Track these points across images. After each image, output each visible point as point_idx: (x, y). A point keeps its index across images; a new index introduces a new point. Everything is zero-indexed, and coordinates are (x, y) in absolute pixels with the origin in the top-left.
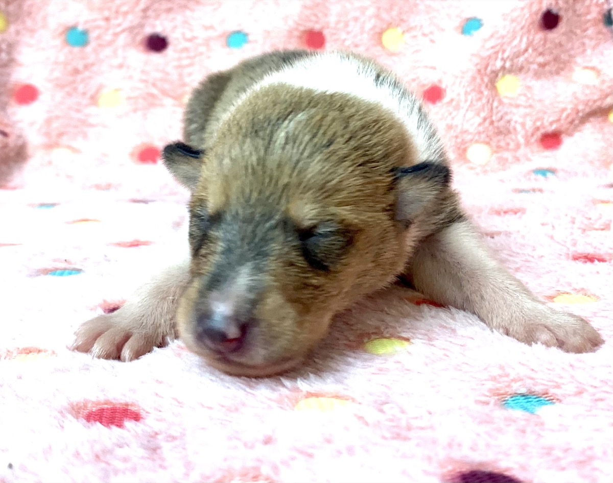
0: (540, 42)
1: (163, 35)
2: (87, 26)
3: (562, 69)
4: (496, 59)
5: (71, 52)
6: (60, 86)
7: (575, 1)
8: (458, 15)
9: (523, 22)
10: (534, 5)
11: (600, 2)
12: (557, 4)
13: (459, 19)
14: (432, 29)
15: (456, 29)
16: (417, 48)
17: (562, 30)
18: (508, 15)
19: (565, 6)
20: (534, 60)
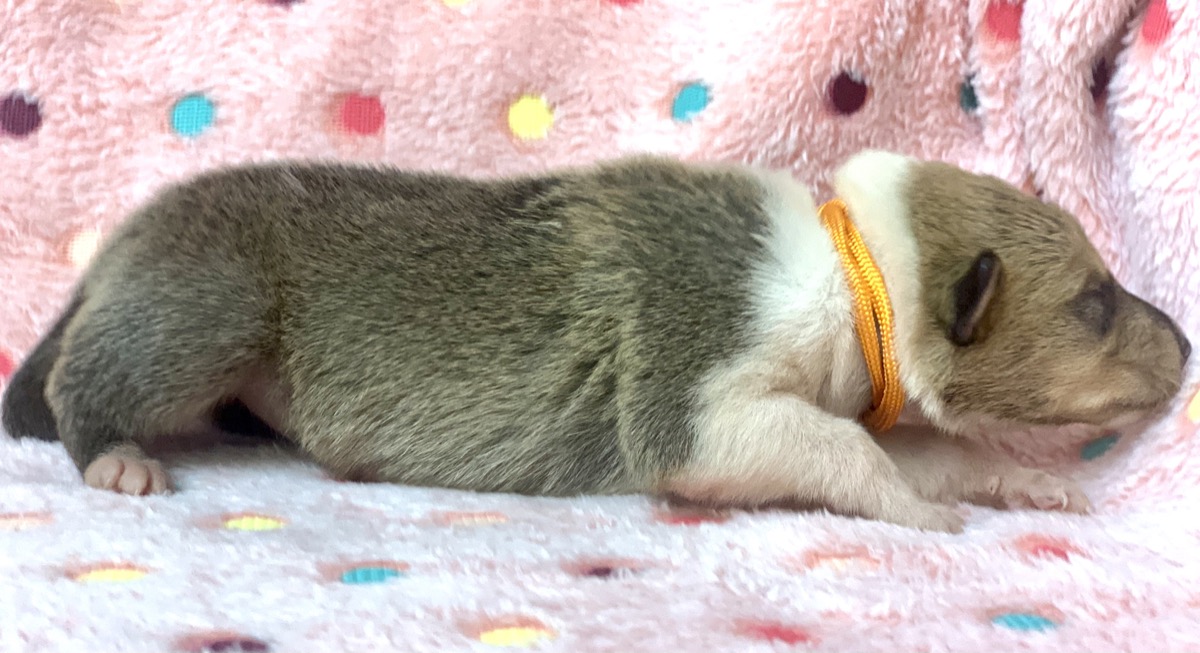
0: (826, 139)
1: (31, 98)
7: (900, 55)
8: (664, 77)
9: (792, 96)
10: (815, 63)
11: (952, 60)
12: (861, 60)
13: (666, 84)
14: (611, 101)
15: (659, 104)
16: (578, 140)
17: (874, 117)
18: (762, 80)
19: (880, 66)
20: (814, 177)
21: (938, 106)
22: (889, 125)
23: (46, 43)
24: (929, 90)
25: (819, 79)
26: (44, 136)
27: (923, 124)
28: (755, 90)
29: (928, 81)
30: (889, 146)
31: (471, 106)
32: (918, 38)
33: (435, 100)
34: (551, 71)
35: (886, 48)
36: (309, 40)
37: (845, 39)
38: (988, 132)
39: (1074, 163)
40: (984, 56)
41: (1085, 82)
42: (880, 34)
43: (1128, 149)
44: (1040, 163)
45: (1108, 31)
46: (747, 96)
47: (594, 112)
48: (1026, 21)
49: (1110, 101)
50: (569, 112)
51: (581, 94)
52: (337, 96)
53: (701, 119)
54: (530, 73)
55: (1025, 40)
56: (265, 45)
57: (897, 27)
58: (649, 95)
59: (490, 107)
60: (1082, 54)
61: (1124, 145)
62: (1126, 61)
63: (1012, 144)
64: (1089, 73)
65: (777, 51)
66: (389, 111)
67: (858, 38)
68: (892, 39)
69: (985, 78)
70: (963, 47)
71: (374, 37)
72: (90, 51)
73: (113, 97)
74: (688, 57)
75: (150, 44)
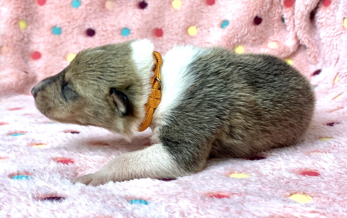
0: (253, 30)
1: (93, 29)
2: (61, 26)
3: (263, 42)
4: (234, 38)
5: (54, 37)
6: (50, 52)
7: (268, 11)
8: (220, 19)
9: (246, 22)
10: (251, 14)
11: (279, 12)
12: (260, 13)
14: (209, 26)
15: (218, 25)
16: (202, 34)
17: (263, 25)
18: (239, 19)
19: (264, 14)
20: (251, 38)
21: (277, 22)
22: (267, 27)
23: (96, 18)
24: (275, 19)
25: (251, 18)
26: (96, 36)
27: (274, 26)
28: (238, 21)
29: (275, 17)
30: (267, 31)
32: (272, 8)
33: (173, 29)
34: (197, 21)
35: (265, 10)
36: (148, 17)
37: (257, 9)
38: (287, 27)
39: (307, 33)
42: (264, 7)
43: (320, 29)
44: (300, 34)
46: (236, 22)
47: (205, 28)
49: (316, 19)
50: (200, 29)
51: (202, 25)
52: (154, 29)
53: (227, 28)
54: (192, 22)
56: (139, 17)
57: (268, 5)
58: (216, 23)
59: (184, 29)
62: (320, 10)
63: (292, 29)
65: (242, 12)
66: (164, 31)
67: (259, 8)
68: (266, 8)
70: (281, 9)
71: (160, 16)
72: (104, 19)
73: (110, 29)
74: (224, 15)
75: (116, 18)
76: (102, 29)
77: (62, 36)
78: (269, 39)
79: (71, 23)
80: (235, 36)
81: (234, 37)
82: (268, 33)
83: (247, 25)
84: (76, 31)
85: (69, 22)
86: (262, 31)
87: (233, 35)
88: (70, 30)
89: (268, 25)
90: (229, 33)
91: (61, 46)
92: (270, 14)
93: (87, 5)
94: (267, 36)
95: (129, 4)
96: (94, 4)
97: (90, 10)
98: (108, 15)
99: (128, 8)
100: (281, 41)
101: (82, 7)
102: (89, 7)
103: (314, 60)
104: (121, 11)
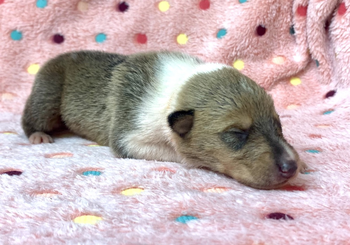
0: (255, 42)
1: (61, 35)
2: (22, 29)
3: (267, 56)
4: (232, 51)
5: (13, 43)
6: (7, 61)
7: (274, 20)
8: (215, 28)
9: (247, 32)
10: (253, 23)
11: (287, 21)
12: (264, 22)
13: (215, 29)
14: (202, 34)
15: (213, 34)
16: (194, 44)
17: (267, 36)
18: (239, 28)
19: (269, 23)
20: (252, 52)
21: (284, 33)
22: (272, 38)
23: (65, 22)
24: (282, 29)
25: (254, 27)
26: (65, 43)
27: (280, 38)
28: (238, 30)
29: (281, 27)
30: (272, 44)
31: (168, 37)
32: (279, 16)
33: (159, 35)
34: (188, 28)
35: (271, 19)
36: (129, 20)
37: (260, 17)
38: (297, 40)
39: (320, 46)
40: (297, 20)
41: (323, 26)
42: (269, 15)
43: (334, 42)
44: (312, 46)
45: (330, 12)
46: (236, 32)
47: (198, 37)
48: (309, 11)
49: (330, 30)
50: (191, 37)
51: (194, 33)
52: (136, 34)
53: (224, 38)
54: (182, 28)
55: (308, 15)
56: (118, 22)
57: (273, 13)
58: (211, 32)
59: (172, 37)
60: (323, 19)
61: (334, 41)
62: (334, 20)
63: (303, 42)
64: (324, 23)
65: (243, 20)
66: (148, 38)
67: (263, 16)
68: (272, 16)
69: (297, 25)
70: (290, 18)
71: (144, 20)
72: (76, 23)
73: (82, 34)
74: (221, 22)
75: (90, 21)
76: (73, 34)
77: (22, 42)
78: (274, 53)
79: (35, 27)
80: (233, 48)
81: (231, 49)
82: (273, 46)
83: (248, 36)
84: (40, 37)
85: (32, 26)
86: (266, 43)
87: (231, 46)
88: (33, 36)
89: (273, 36)
90: (226, 44)
91: (21, 55)
92: (276, 24)
93: (55, 6)
94: (271, 49)
95: (106, 6)
96: (64, 4)
97: (59, 11)
98: (81, 18)
99: (105, 10)
100: (288, 56)
101: (49, 7)
102: (57, 8)
103: (327, 78)
104: (97, 13)
